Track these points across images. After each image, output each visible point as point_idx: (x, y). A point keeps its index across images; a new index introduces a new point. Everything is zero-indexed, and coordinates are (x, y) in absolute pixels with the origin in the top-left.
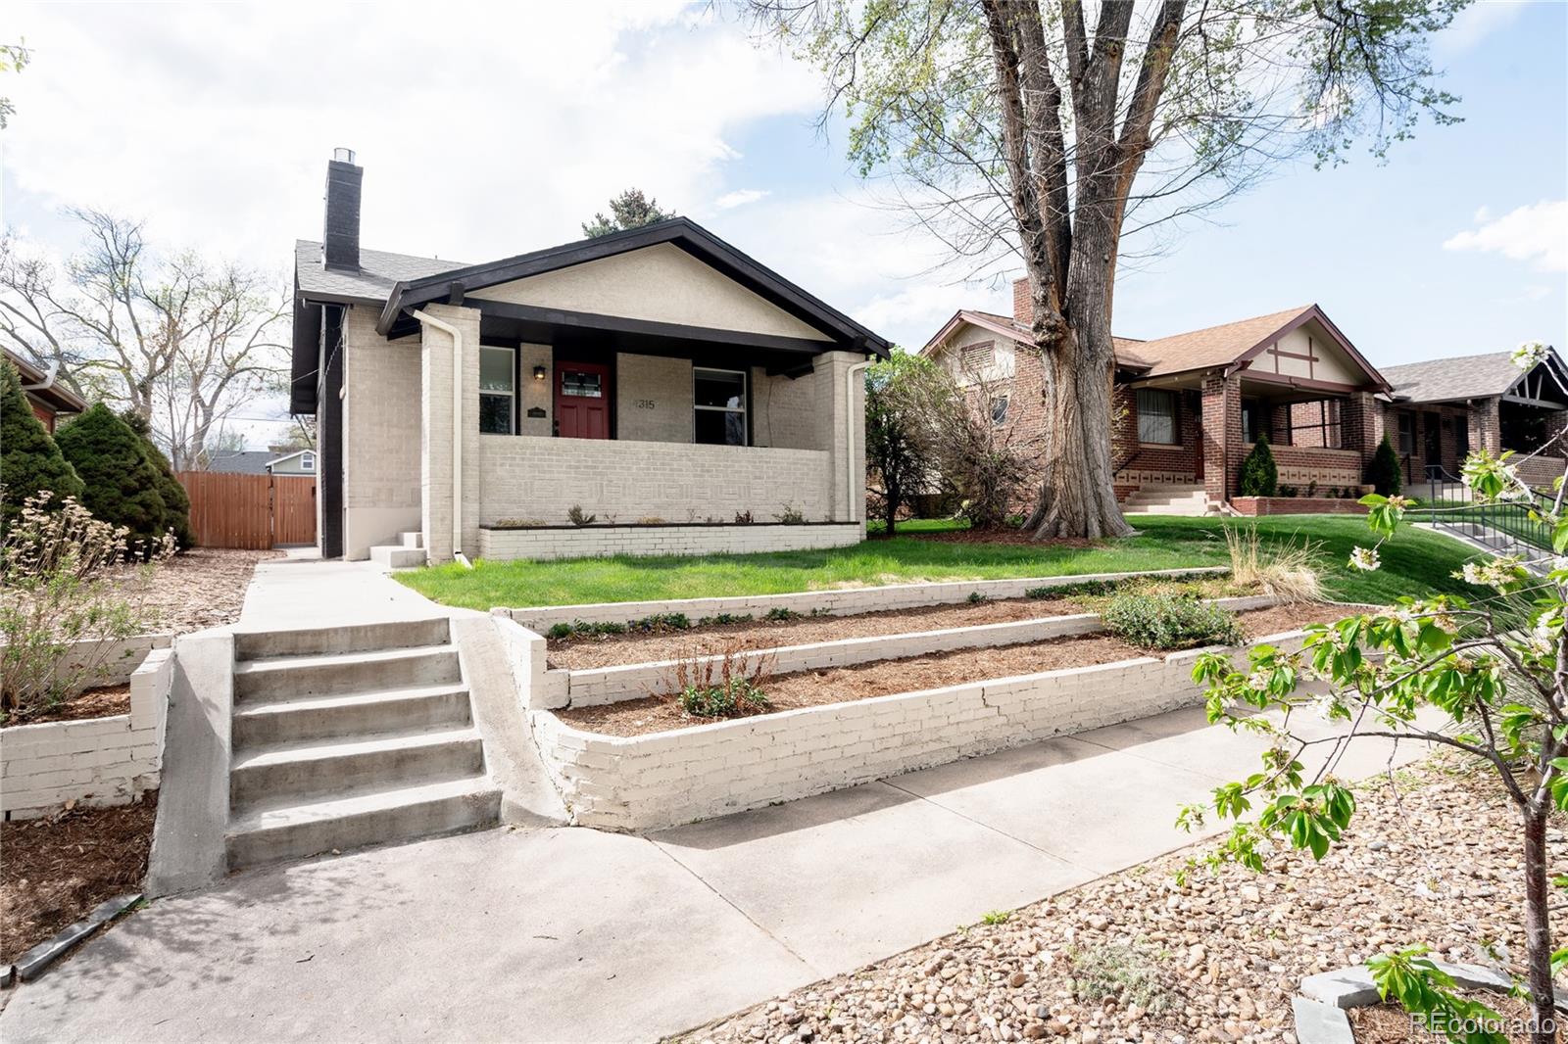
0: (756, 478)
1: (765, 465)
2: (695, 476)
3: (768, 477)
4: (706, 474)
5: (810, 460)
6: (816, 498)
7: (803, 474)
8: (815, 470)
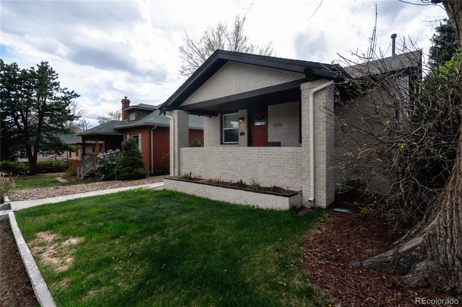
0: (259, 163)
1: (264, 156)
2: (234, 161)
3: (265, 162)
4: (238, 161)
5: (289, 152)
6: (294, 175)
7: (285, 161)
8: (293, 158)
